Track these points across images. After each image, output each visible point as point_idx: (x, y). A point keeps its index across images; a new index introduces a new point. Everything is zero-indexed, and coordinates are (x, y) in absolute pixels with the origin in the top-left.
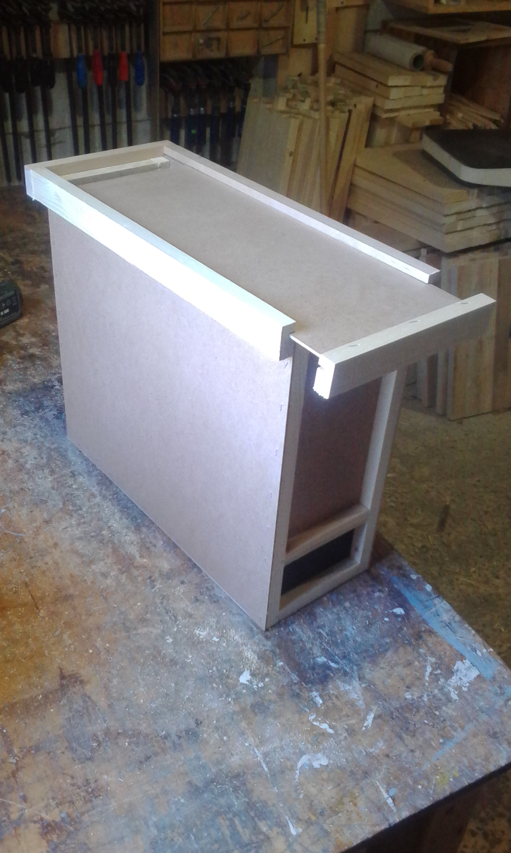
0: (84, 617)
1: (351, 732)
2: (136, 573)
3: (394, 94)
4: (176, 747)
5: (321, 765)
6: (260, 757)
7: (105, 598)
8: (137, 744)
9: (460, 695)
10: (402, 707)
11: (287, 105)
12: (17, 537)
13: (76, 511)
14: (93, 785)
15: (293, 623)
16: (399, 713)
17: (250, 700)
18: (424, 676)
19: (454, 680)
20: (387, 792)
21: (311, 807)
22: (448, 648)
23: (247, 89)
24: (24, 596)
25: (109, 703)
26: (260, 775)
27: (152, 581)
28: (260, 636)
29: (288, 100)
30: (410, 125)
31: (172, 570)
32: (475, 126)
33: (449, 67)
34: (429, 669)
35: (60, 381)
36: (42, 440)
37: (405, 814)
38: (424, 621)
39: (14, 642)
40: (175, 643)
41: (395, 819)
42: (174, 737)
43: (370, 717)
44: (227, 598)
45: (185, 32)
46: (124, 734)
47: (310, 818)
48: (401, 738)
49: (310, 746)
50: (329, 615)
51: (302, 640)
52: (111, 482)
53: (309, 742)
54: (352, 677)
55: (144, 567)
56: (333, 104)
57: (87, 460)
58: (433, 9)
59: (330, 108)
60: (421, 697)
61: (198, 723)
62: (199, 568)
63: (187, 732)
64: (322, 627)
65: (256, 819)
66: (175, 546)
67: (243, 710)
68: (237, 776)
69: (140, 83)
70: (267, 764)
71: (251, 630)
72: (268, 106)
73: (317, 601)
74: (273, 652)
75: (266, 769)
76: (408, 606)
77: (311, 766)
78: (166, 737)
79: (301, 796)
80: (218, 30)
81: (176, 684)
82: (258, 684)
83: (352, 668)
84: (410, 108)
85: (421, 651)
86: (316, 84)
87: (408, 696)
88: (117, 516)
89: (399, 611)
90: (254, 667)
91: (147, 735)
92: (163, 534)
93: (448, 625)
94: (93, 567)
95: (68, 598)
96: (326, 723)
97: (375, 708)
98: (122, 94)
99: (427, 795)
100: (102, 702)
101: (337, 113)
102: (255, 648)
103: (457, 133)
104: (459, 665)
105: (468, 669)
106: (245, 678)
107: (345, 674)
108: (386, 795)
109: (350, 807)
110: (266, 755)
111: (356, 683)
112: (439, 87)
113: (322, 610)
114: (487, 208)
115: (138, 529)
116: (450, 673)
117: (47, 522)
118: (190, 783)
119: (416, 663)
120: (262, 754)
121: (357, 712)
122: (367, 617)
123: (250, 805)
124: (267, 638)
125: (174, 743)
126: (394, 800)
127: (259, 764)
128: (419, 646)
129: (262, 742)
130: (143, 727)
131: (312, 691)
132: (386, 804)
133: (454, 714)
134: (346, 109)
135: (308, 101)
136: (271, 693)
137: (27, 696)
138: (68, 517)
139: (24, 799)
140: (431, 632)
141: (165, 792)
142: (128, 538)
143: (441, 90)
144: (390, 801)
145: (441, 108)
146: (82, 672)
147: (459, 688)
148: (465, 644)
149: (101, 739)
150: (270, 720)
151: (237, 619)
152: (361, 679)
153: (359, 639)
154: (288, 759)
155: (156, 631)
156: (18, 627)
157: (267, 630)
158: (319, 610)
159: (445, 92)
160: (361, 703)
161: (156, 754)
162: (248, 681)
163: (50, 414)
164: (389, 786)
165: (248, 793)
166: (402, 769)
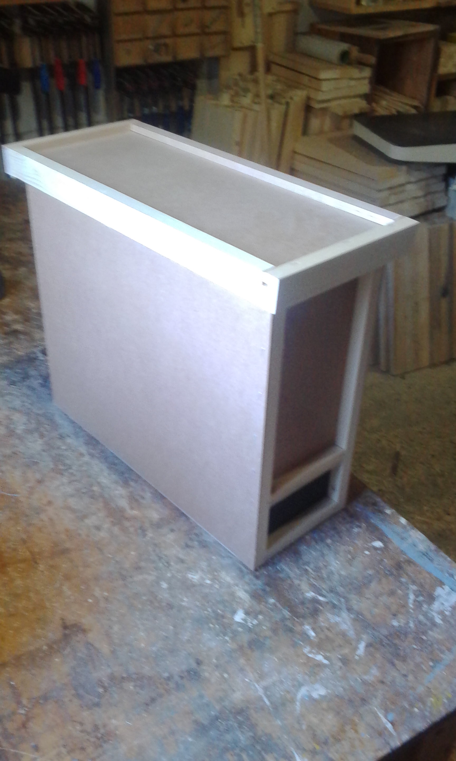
0: (81, 569)
1: (345, 661)
2: (127, 524)
3: (325, 86)
4: (178, 687)
5: (320, 695)
6: (261, 692)
7: (100, 550)
8: (142, 687)
9: (444, 618)
10: (391, 635)
11: (232, 101)
12: (12, 497)
13: (66, 470)
14: (102, 731)
15: (280, 561)
16: (389, 640)
17: (245, 638)
18: (407, 603)
19: (436, 606)
20: (386, 717)
21: (314, 736)
22: (428, 575)
23: (193, 88)
24: (23, 553)
25: (112, 649)
26: (262, 709)
27: (143, 531)
28: (251, 577)
29: (232, 96)
30: (340, 113)
31: (161, 519)
32: (398, 112)
33: (372, 60)
34: (412, 597)
35: (44, 352)
36: (30, 406)
37: (406, 737)
38: (402, 552)
39: (16, 596)
40: (170, 588)
41: (396, 743)
42: (177, 678)
43: (362, 646)
44: (216, 542)
45: (135, 40)
46: (129, 678)
47: (315, 748)
48: (393, 664)
49: (307, 678)
50: (313, 552)
51: (289, 577)
52: (97, 442)
53: (306, 674)
54: (340, 609)
55: (135, 518)
56: (272, 97)
57: (73, 422)
58: (355, 10)
59: (270, 101)
60: (408, 623)
61: (199, 663)
62: (186, 516)
63: (188, 672)
64: (308, 563)
65: (263, 753)
66: (163, 497)
67: (241, 648)
68: (240, 712)
69: (97, 87)
70: (268, 697)
71: (241, 571)
72: (214, 102)
73: (301, 540)
74: (264, 590)
75: (267, 703)
76: (385, 539)
77: (310, 697)
78: (169, 679)
79: (304, 727)
80: (165, 37)
81: (175, 627)
82: (253, 622)
83: (339, 601)
84: (340, 98)
85: (403, 580)
86: (256, 81)
87: (395, 623)
88: (106, 472)
89: (378, 544)
90: (247, 605)
91: (150, 678)
92: (150, 486)
93: (425, 554)
94: (87, 521)
95: (65, 552)
96: (320, 654)
97: (364, 636)
98: (82, 98)
99: (424, 717)
100: (105, 649)
101: (276, 105)
102: (247, 587)
103: (383, 119)
104: (439, 591)
105: (449, 594)
106: (239, 617)
107: (334, 606)
108: (384, 720)
109: (351, 734)
110: (266, 689)
111: (345, 614)
112: (364, 78)
113: (305, 547)
114: (416, 182)
115: (126, 483)
116: (431, 598)
117: (40, 482)
118: (196, 722)
119: (400, 592)
120: (263, 689)
121: (348, 642)
122: (349, 552)
123: (256, 739)
124: (257, 577)
125: (177, 684)
126: (392, 723)
127: (261, 699)
128: (400, 576)
129: (262, 676)
130: (147, 670)
131: (303, 625)
132: (386, 728)
133: (440, 637)
134: (283, 101)
135: (250, 96)
136: (266, 628)
137: (32, 648)
138: (59, 476)
139: (36, 748)
140: (409, 562)
141: (173, 733)
142: (117, 492)
143: (366, 82)
144: (389, 726)
145: (368, 98)
146: (83, 621)
147: (441, 613)
148: (442, 571)
149: (106, 685)
150: (267, 655)
151: (227, 561)
152: (349, 610)
153: (343, 573)
154: (288, 692)
155: (151, 578)
156: (19, 582)
157: (256, 570)
158: (303, 548)
159: (371, 83)
160: (351, 633)
161: (161, 696)
162: (242, 619)
163: (36, 383)
164: (386, 711)
165: (253, 727)
166: (398, 694)
